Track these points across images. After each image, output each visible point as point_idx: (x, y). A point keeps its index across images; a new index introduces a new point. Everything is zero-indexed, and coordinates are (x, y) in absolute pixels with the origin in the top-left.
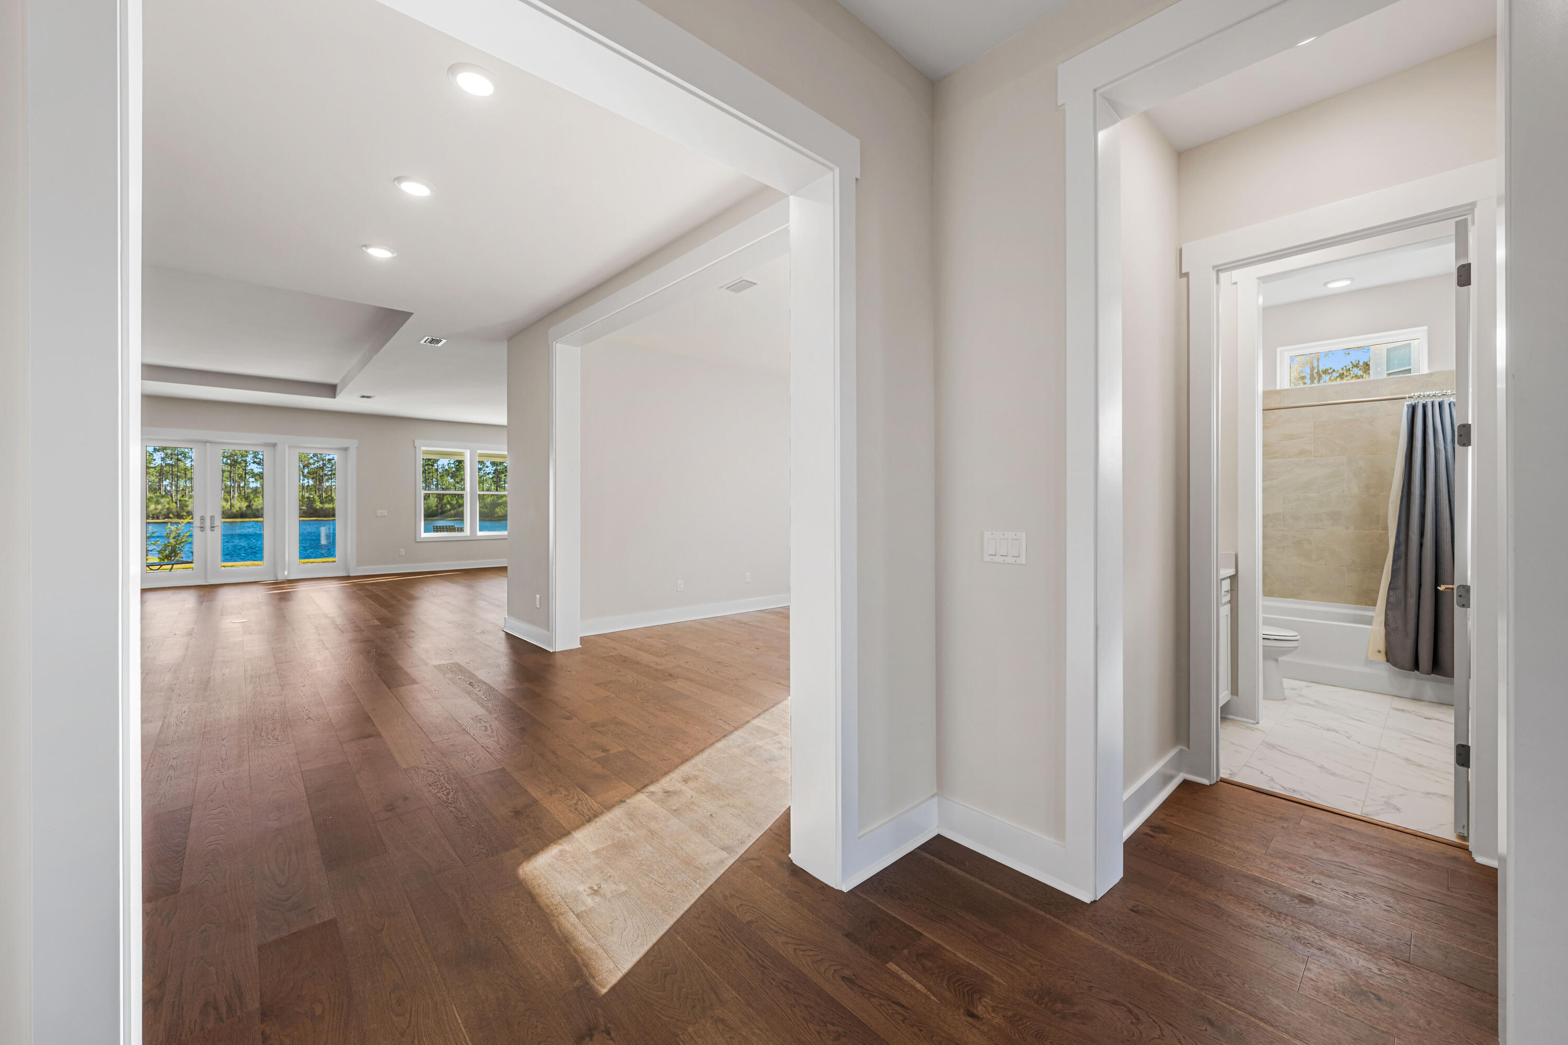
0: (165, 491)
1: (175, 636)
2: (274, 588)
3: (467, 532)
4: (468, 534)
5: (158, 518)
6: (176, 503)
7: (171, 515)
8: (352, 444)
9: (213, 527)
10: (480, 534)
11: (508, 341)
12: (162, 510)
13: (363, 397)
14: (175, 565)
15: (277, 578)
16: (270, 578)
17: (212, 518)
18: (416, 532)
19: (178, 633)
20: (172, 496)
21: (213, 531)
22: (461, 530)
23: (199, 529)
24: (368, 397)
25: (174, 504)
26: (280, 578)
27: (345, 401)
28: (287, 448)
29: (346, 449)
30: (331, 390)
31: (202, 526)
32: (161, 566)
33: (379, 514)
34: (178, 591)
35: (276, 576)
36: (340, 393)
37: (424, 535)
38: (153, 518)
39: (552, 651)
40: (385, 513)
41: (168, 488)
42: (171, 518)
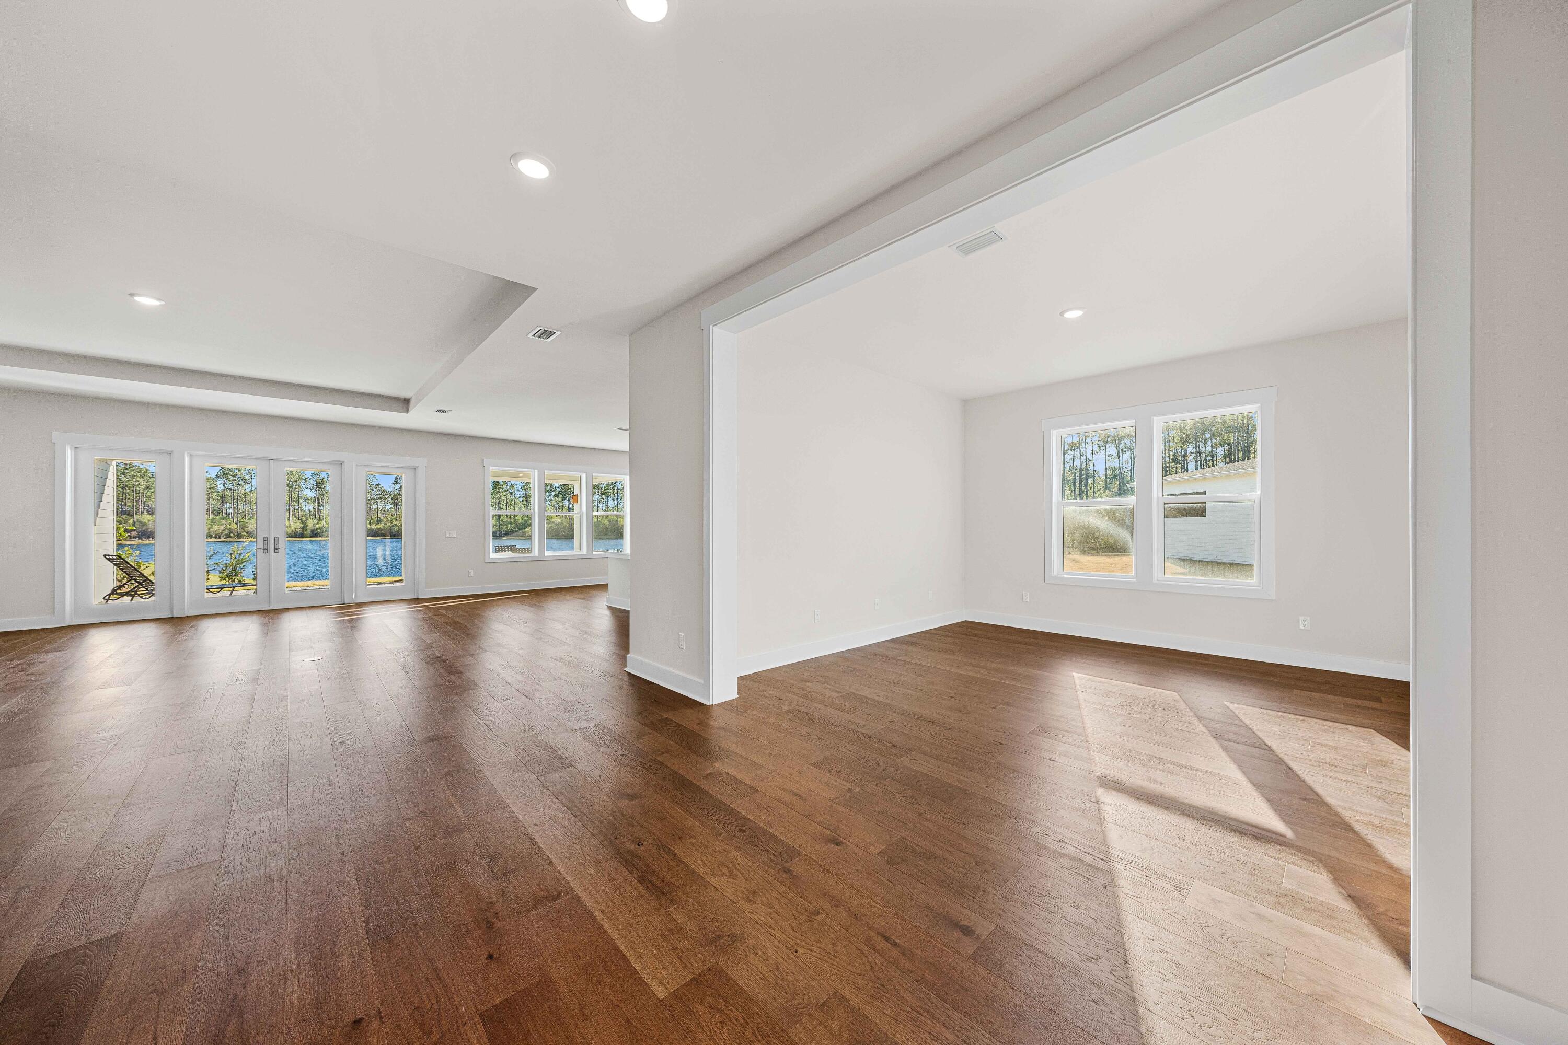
0: (226, 514)
1: (237, 683)
2: (342, 613)
3: (535, 552)
4: (536, 554)
5: (220, 538)
6: (237, 524)
7: (232, 535)
8: (421, 462)
9: (277, 549)
10: (547, 553)
11: (631, 334)
12: (223, 530)
13: (439, 411)
14: (236, 588)
15: (344, 602)
16: (336, 601)
17: (276, 539)
18: (485, 552)
19: (240, 677)
20: (232, 518)
21: (277, 552)
22: (528, 550)
23: (263, 550)
24: (444, 412)
25: (235, 525)
26: (348, 601)
27: (416, 418)
28: (354, 466)
29: (414, 468)
30: (405, 403)
31: (266, 547)
32: (222, 588)
33: (448, 535)
34: (239, 618)
35: (342, 597)
36: (413, 408)
37: (493, 555)
38: (216, 538)
39: (708, 704)
40: (454, 533)
41: (229, 511)
42: (231, 537)
